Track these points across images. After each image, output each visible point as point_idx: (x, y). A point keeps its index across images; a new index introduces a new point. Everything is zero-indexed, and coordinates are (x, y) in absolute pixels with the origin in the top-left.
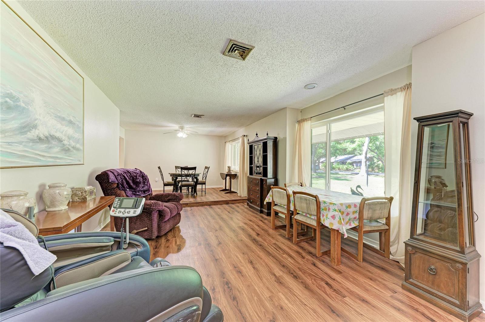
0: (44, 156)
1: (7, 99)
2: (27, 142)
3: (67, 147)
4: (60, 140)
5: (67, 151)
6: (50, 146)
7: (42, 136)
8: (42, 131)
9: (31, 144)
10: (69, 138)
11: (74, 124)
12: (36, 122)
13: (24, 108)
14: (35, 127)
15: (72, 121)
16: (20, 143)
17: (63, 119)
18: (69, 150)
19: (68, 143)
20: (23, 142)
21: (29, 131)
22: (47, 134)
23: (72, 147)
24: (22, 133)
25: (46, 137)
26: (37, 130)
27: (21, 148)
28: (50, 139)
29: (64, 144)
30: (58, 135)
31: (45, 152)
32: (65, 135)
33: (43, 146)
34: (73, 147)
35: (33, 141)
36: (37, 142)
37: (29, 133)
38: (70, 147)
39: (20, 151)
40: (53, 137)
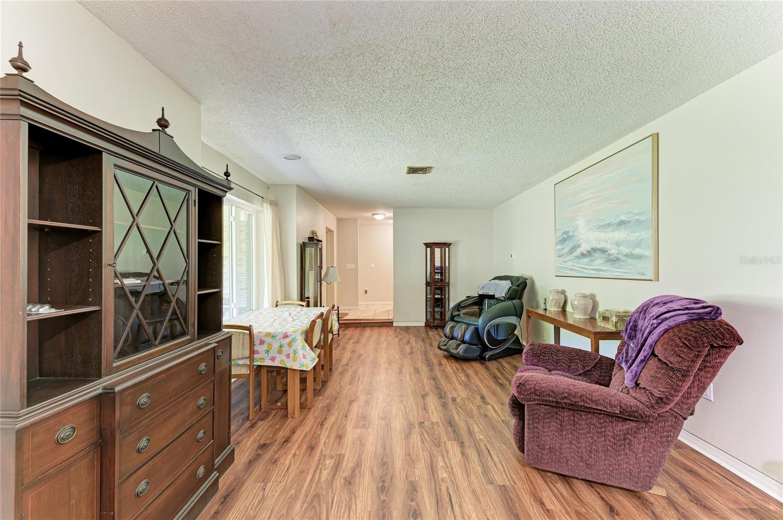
0: (586, 269)
1: (564, 236)
2: (574, 259)
3: (615, 257)
4: (603, 251)
5: (614, 261)
6: (592, 259)
7: (584, 252)
8: (584, 248)
9: (576, 260)
10: (618, 244)
11: (629, 222)
12: (580, 242)
13: (572, 235)
14: (579, 246)
15: (624, 221)
16: (570, 260)
17: (609, 225)
18: (618, 259)
19: (618, 251)
20: (571, 259)
21: (575, 251)
22: (590, 249)
23: (625, 256)
24: (571, 254)
25: (588, 252)
26: (580, 248)
27: (570, 264)
28: (592, 252)
29: (609, 255)
30: (600, 246)
31: (588, 265)
32: (611, 244)
33: (586, 260)
34: (627, 256)
35: (577, 257)
36: (581, 258)
37: (575, 252)
38: (619, 257)
39: (570, 266)
40: (595, 250)
